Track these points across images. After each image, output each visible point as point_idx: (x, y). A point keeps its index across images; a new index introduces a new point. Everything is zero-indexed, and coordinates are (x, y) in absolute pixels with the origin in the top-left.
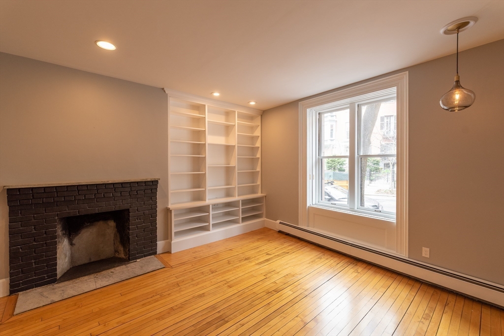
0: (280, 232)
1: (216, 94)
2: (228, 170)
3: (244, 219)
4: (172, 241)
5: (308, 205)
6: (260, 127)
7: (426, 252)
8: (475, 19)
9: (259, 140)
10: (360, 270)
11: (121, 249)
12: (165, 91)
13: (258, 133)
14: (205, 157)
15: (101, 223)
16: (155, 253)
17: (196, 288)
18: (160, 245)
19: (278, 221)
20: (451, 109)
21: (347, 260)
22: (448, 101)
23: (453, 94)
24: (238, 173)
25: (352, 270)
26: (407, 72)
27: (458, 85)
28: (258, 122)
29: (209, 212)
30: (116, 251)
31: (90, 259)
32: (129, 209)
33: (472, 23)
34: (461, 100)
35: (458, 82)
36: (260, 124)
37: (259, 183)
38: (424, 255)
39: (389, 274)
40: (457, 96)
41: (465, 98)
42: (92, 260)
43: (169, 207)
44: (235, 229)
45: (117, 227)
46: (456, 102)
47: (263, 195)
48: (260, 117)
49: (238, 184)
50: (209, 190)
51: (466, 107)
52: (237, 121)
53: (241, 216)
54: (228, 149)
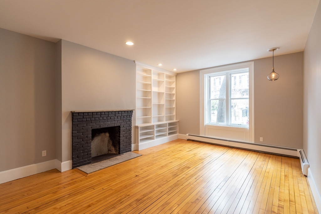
0: (188, 140)
1: (160, 65)
2: (160, 106)
3: (170, 134)
4: (138, 144)
5: (205, 124)
6: (175, 82)
7: (261, 139)
8: (279, 48)
9: (175, 90)
10: (234, 151)
11: (113, 148)
12: (135, 62)
13: (174, 86)
14: (151, 99)
15: (103, 134)
16: (131, 151)
17: (165, 161)
18: (133, 146)
19: (187, 134)
20: (271, 80)
21: (227, 148)
22: (270, 77)
23: (272, 74)
24: (166, 108)
25: (231, 151)
26: (253, 62)
27: (273, 71)
28: (174, 79)
29: (154, 129)
30: (109, 150)
31: (98, 154)
32: (120, 126)
33: (278, 49)
34: (275, 77)
35: (273, 70)
36: (175, 81)
37: (174, 114)
38: (260, 141)
39: (247, 151)
40: (273, 75)
41: (276, 76)
42: (98, 155)
43: (136, 125)
44: (166, 139)
45: (110, 136)
46: (273, 78)
47: (177, 121)
48: (175, 77)
49: (166, 115)
50: (153, 117)
51: (276, 80)
52: (165, 79)
53: (168, 132)
54: (159, 94)
